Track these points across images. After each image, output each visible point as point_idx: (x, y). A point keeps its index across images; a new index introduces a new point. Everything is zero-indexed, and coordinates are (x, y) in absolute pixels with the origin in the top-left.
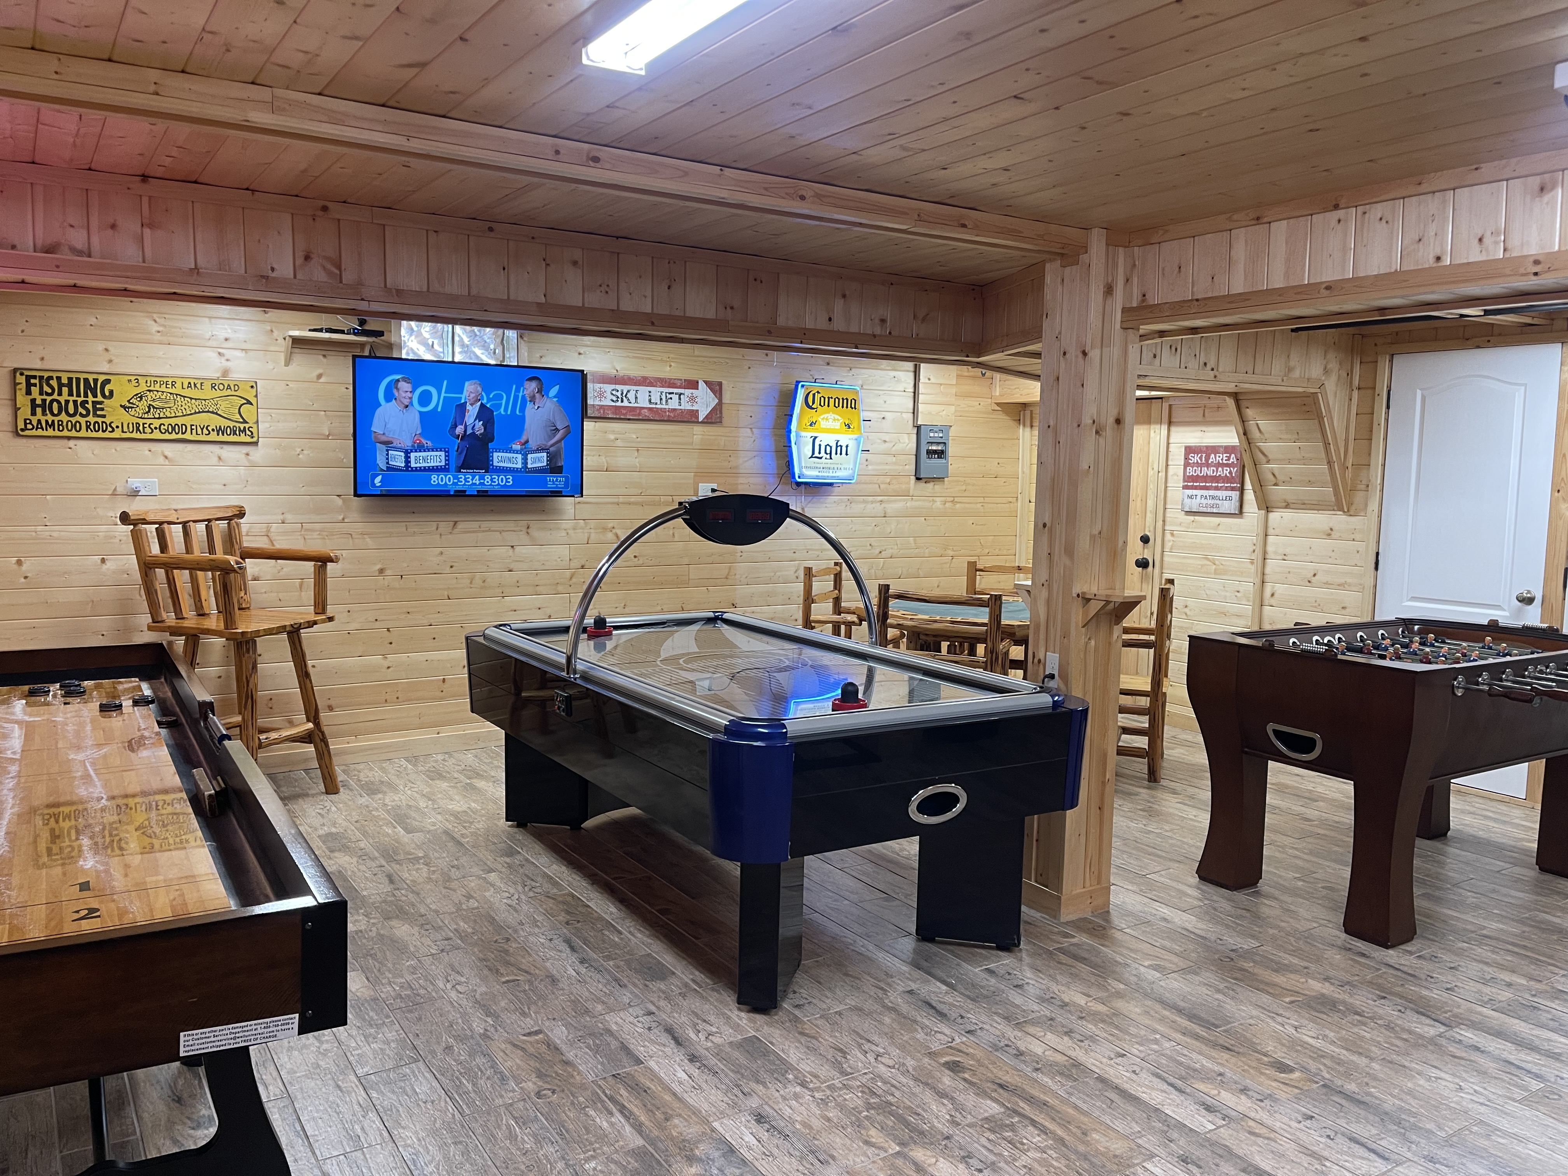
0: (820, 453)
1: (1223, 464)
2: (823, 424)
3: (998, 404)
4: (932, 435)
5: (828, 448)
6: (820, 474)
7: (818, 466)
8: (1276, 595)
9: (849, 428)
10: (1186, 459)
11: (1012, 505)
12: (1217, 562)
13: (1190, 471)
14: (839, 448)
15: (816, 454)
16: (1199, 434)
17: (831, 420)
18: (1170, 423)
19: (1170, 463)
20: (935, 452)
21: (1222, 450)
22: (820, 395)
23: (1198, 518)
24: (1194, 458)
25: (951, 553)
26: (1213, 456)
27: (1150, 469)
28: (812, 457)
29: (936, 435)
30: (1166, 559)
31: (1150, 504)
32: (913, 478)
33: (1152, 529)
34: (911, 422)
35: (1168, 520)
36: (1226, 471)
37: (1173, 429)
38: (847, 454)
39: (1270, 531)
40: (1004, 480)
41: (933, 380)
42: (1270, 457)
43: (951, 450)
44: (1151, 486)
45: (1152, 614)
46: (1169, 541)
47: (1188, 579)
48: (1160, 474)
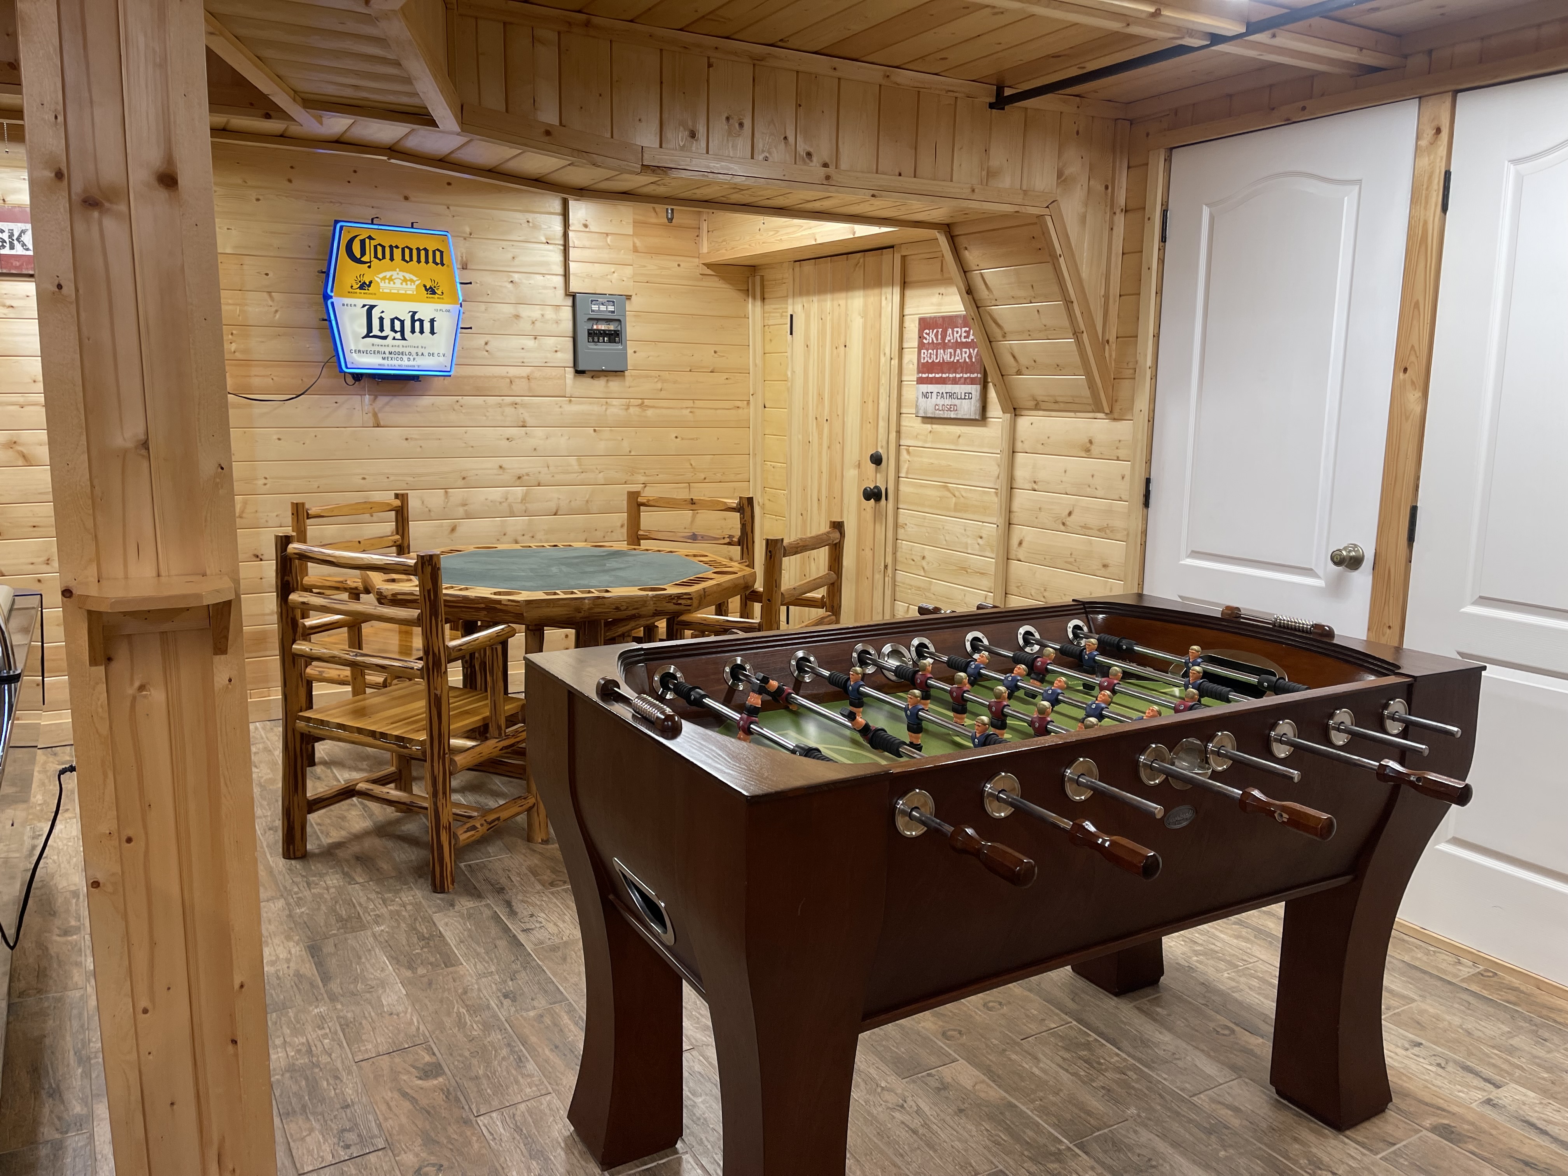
0: (382, 329)
1: (962, 343)
2: (385, 287)
3: (708, 266)
4: (595, 308)
5: (397, 324)
6: (385, 362)
7: (382, 349)
8: (1024, 544)
9: (434, 293)
10: (921, 337)
11: (740, 411)
12: (957, 494)
13: (928, 356)
14: (417, 324)
15: (376, 331)
16: (936, 299)
17: (398, 282)
18: (904, 285)
19: (905, 345)
20: (604, 333)
21: (960, 321)
22: (373, 243)
23: (937, 428)
24: (930, 337)
25: (643, 479)
26: (950, 331)
27: (882, 355)
28: (367, 336)
29: (603, 308)
30: (902, 488)
31: (883, 405)
32: (570, 372)
33: (884, 444)
34: (561, 292)
35: (903, 429)
36: (963, 355)
37: (909, 293)
38: (432, 332)
39: (1019, 446)
40: (726, 376)
41: (593, 228)
42: (1007, 327)
43: (631, 330)
44: (884, 380)
45: (886, 567)
46: (905, 462)
47: (924, 518)
48: (893, 361)
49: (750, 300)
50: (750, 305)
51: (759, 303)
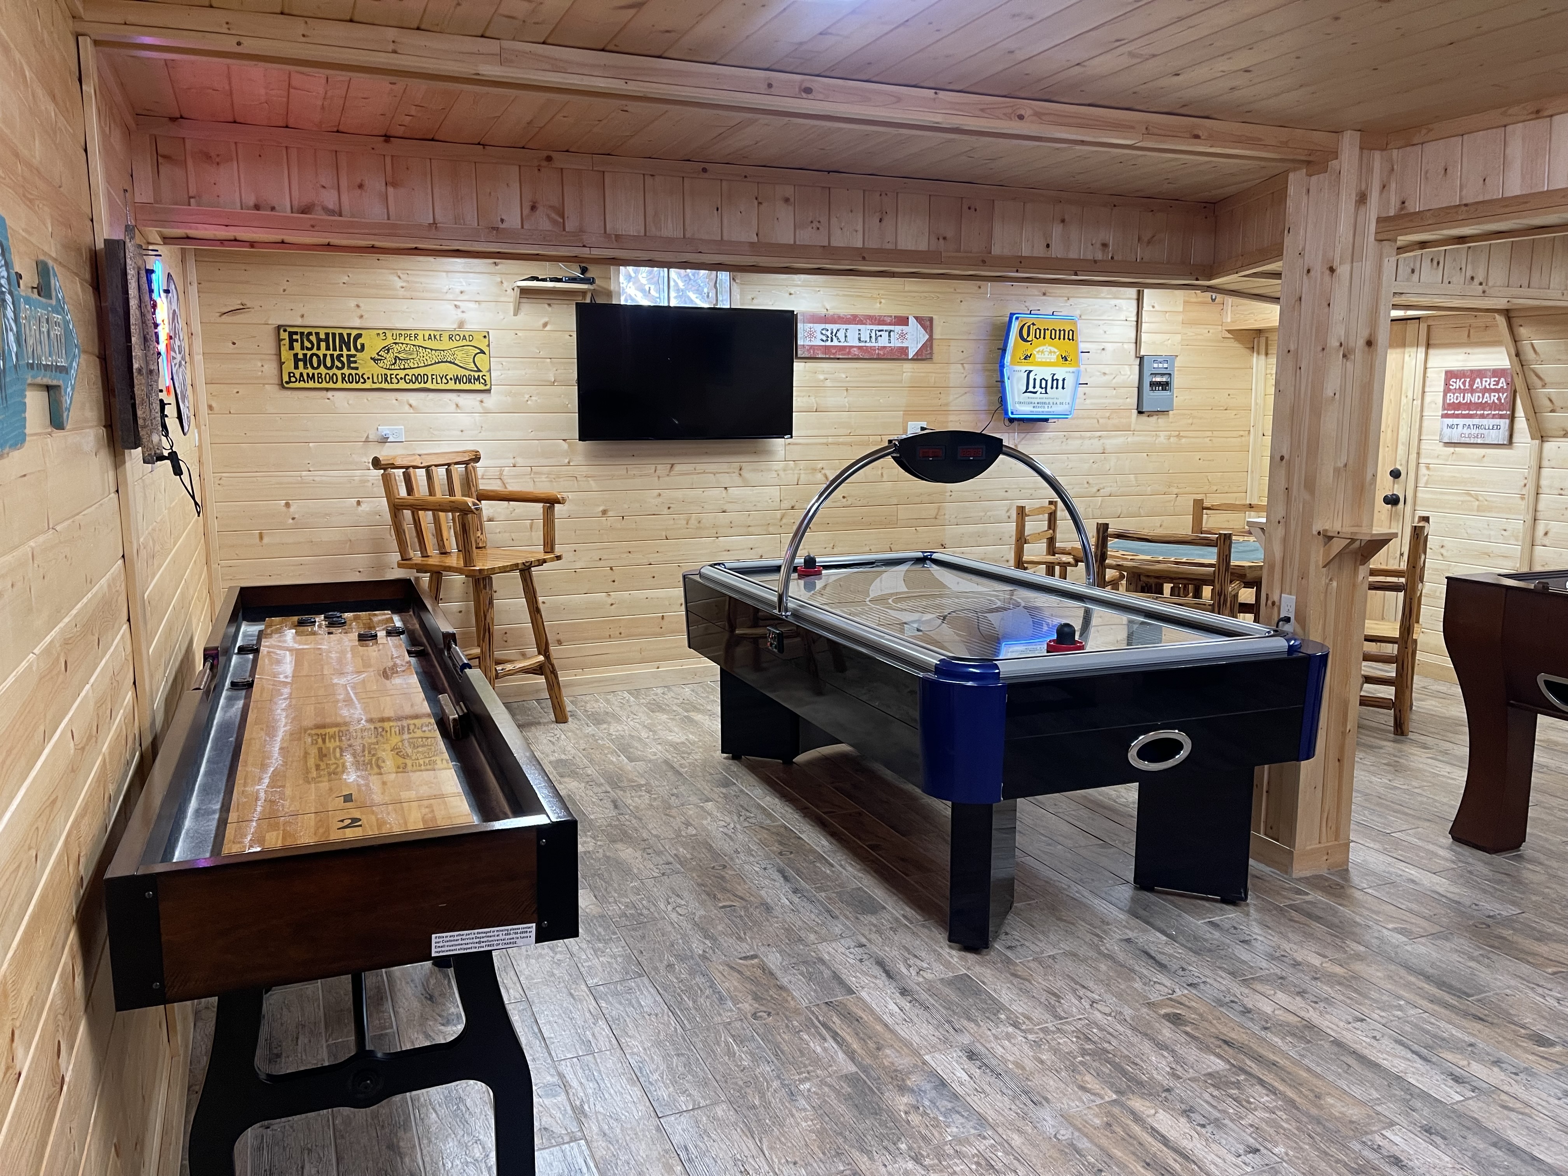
0: (1034, 387)
1: (1491, 389)
2: (1038, 357)
3: (1229, 331)
4: (1156, 365)
5: (1044, 382)
6: (1035, 410)
7: (1033, 401)
8: (1549, 535)
9: (1066, 360)
10: (1447, 384)
11: (1243, 438)
12: (1480, 498)
13: (1451, 398)
14: (1055, 382)
15: (1031, 389)
16: (1462, 357)
17: (1046, 353)
18: (1428, 346)
19: (1426, 390)
20: (1159, 384)
21: (1489, 374)
22: (1035, 327)
23: (1458, 450)
24: (1457, 384)
25: (1176, 491)
26: (1478, 380)
27: (1403, 397)
28: (1026, 392)
29: (1161, 365)
30: (1419, 495)
31: (1403, 435)
32: (1136, 411)
33: (1404, 462)
34: (1133, 353)
35: (1422, 452)
36: (1494, 397)
37: (1431, 351)
38: (1063, 388)
39: (1545, 463)
40: (1235, 412)
41: (1157, 308)
42: (1547, 380)
43: (1176, 382)
44: (1404, 415)
45: (1402, 555)
46: (1424, 475)
47: (1445, 517)
48: (1415, 402)
49: (1255, 354)
50: (1255, 359)
51: (1263, 357)
